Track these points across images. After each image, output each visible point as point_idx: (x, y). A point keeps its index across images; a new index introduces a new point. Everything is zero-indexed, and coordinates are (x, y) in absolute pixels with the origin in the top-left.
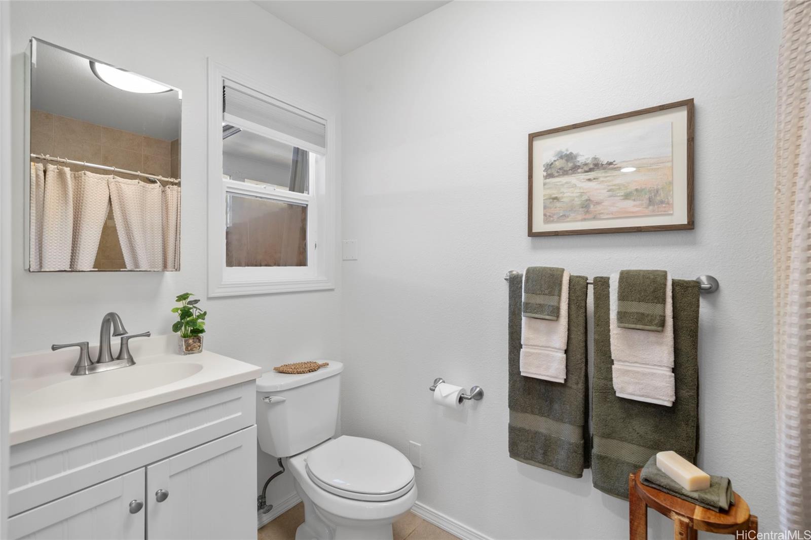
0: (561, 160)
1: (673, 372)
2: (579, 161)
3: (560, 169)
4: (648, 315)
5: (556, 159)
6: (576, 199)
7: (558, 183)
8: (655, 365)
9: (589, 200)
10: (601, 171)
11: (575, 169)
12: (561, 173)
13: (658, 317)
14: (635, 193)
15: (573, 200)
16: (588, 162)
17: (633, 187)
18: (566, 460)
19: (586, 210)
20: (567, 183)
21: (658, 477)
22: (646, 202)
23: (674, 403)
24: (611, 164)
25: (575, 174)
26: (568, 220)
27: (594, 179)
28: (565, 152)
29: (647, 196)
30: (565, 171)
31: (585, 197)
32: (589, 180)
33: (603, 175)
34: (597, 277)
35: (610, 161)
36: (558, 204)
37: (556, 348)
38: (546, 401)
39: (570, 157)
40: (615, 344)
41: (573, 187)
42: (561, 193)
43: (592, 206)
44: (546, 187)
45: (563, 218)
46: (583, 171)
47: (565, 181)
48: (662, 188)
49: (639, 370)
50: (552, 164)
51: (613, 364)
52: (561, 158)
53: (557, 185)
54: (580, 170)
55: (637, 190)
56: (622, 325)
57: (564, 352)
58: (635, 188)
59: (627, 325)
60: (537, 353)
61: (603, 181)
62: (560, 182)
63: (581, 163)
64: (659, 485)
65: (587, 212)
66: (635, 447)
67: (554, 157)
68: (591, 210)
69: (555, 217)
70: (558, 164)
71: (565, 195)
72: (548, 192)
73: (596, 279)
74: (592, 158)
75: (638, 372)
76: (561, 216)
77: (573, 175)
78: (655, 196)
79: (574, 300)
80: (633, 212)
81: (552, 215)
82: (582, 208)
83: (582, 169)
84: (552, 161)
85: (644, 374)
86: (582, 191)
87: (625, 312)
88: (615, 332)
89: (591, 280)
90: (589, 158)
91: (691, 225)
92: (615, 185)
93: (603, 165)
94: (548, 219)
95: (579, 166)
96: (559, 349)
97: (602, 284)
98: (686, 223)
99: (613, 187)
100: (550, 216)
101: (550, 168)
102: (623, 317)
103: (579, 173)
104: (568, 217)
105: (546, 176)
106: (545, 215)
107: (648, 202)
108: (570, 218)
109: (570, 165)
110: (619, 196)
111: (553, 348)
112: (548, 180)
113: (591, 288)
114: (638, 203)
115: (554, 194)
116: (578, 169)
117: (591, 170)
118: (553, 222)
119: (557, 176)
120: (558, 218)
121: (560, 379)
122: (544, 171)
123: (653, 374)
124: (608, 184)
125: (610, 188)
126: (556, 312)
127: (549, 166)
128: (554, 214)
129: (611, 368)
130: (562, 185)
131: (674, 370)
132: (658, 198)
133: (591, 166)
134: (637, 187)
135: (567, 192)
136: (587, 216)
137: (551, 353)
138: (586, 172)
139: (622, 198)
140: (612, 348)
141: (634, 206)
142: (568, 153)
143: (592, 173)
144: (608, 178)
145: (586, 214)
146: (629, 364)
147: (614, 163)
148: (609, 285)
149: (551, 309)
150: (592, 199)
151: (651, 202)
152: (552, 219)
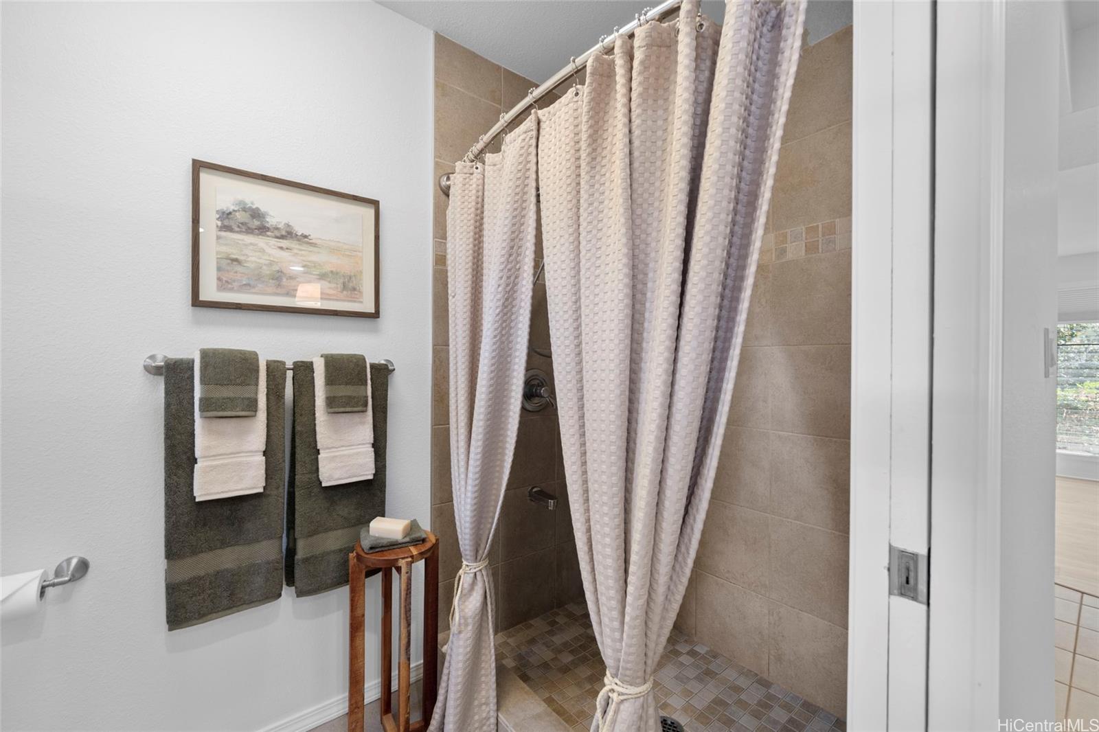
0: (244, 213)
1: (373, 447)
2: (268, 222)
3: (242, 223)
4: (355, 397)
5: (236, 209)
6: (264, 267)
7: (240, 242)
8: (360, 444)
9: (281, 272)
10: (295, 242)
11: (263, 230)
12: (244, 230)
13: (362, 399)
14: (330, 275)
15: (261, 268)
16: (280, 226)
17: (328, 268)
18: (264, 586)
19: (278, 283)
20: (251, 244)
21: (378, 541)
22: (340, 286)
23: (374, 475)
24: (306, 237)
25: (263, 236)
26: (254, 290)
27: (287, 249)
28: (250, 205)
29: (342, 281)
30: (249, 228)
31: (275, 268)
32: (281, 248)
33: (297, 246)
34: (298, 362)
35: (305, 234)
36: (239, 269)
37: (251, 452)
38: (233, 525)
39: (256, 214)
40: (322, 431)
41: (260, 252)
42: (244, 255)
43: (284, 280)
44: (221, 241)
45: (246, 287)
46: (273, 236)
47: (249, 241)
48: (355, 276)
49: (345, 452)
50: (230, 213)
51: (319, 454)
52: (244, 210)
53: (238, 243)
54: (269, 233)
55: (332, 272)
56: (332, 410)
57: (262, 453)
58: (329, 269)
59: (336, 410)
60: (222, 464)
61: (296, 254)
62: (243, 240)
63: (271, 225)
64: (382, 547)
65: (279, 286)
66: (340, 532)
67: (233, 205)
68: (284, 284)
69: (235, 284)
70: (240, 217)
71: (249, 259)
72: (224, 249)
73: (295, 364)
74: (285, 224)
75: (344, 455)
76: (245, 285)
77: (260, 237)
78: (348, 282)
79: (273, 389)
80: (328, 294)
81: (229, 281)
82: (272, 279)
83: (272, 232)
84: (231, 210)
85: (349, 456)
86: (272, 259)
87: (334, 397)
88: (322, 419)
89: (289, 364)
90: (280, 222)
91: (376, 315)
92: (309, 261)
93: (297, 235)
94: (223, 285)
95: (268, 228)
96: (256, 452)
97: (303, 370)
98: (374, 312)
99: (308, 263)
100: (227, 282)
101: (227, 218)
102: (331, 402)
103: (268, 236)
104: (254, 287)
105: (221, 227)
106: (219, 279)
107: (342, 286)
108: (257, 288)
109: (256, 223)
110: (314, 275)
111: (247, 452)
112: (223, 234)
113: (290, 374)
114: (333, 285)
115: (233, 254)
116: (268, 231)
117: (282, 237)
118: (231, 290)
119: (237, 232)
120: (240, 286)
121: (259, 488)
122: (218, 219)
123: (357, 454)
124: (304, 258)
125: (305, 263)
126: (252, 405)
127: (225, 216)
128: (234, 281)
129: (317, 458)
130: (246, 245)
131: (373, 446)
132: (351, 285)
133: (284, 233)
134: (332, 269)
135: (251, 256)
136: (279, 291)
137: (244, 459)
138: (277, 237)
139: (318, 277)
140: (319, 437)
141: (330, 288)
142: (254, 207)
143: (285, 241)
144: (303, 252)
145: (277, 287)
146: (336, 450)
147: (309, 237)
148: (313, 369)
149: (246, 402)
150: (285, 272)
151: (345, 287)
152: (230, 286)
